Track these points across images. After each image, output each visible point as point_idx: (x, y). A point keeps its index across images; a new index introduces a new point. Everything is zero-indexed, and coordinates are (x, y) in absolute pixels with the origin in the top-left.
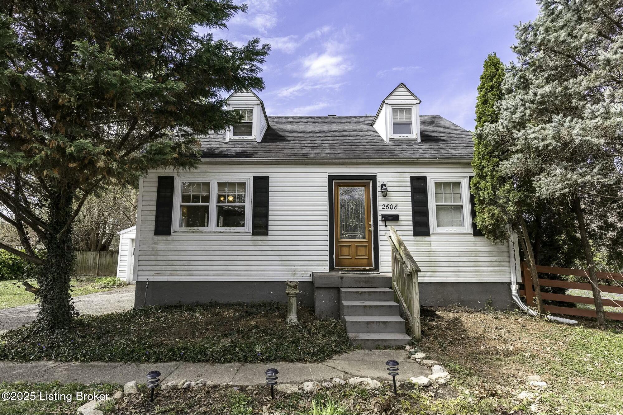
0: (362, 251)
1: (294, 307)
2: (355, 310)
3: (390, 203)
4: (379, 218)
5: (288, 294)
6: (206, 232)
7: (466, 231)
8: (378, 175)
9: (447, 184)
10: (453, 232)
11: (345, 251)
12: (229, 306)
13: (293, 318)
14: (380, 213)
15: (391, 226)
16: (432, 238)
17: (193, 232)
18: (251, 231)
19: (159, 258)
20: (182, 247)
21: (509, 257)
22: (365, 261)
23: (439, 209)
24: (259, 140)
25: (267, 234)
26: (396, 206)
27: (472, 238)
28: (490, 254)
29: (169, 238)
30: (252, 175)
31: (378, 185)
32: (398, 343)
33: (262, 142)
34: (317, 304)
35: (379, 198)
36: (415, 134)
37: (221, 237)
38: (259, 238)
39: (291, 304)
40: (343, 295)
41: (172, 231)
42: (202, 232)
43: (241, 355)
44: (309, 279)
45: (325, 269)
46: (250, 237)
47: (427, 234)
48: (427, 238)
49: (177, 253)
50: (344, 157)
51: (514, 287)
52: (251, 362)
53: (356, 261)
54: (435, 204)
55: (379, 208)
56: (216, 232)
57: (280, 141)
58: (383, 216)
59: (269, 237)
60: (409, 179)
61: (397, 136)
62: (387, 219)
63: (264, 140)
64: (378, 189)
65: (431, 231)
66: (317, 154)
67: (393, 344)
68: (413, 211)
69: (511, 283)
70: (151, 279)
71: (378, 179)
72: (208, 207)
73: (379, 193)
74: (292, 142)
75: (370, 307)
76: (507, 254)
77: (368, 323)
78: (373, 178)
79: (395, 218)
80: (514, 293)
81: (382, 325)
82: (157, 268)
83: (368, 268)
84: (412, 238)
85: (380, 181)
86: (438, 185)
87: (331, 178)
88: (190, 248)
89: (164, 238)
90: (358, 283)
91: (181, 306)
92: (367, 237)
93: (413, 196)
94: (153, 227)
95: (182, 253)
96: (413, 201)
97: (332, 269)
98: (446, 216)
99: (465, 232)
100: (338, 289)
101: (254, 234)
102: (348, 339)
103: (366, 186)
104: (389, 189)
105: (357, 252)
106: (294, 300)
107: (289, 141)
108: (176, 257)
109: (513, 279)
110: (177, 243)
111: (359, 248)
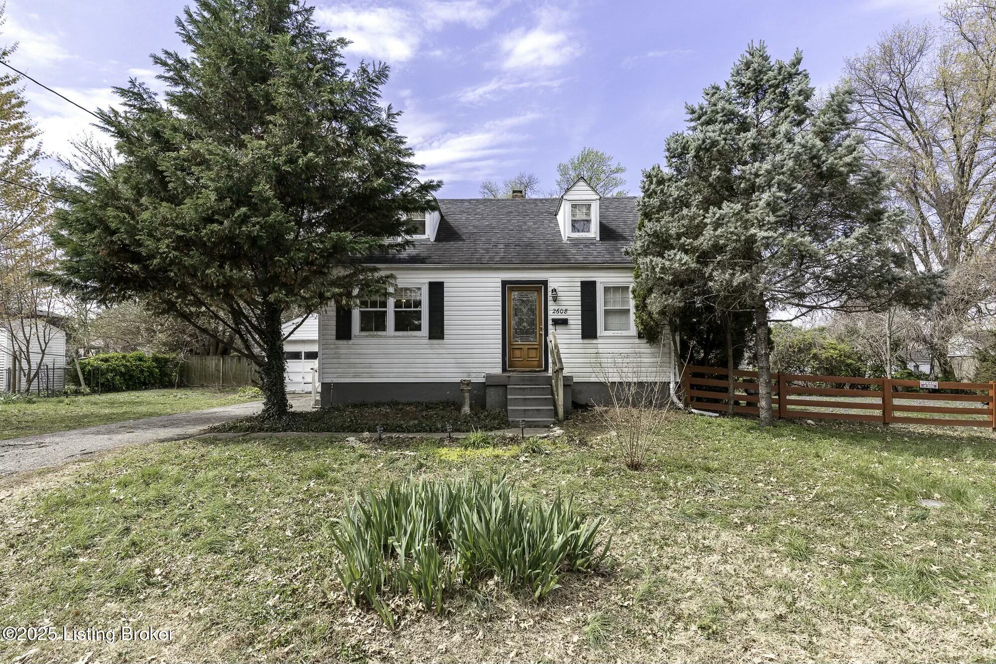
0: (533, 353)
1: (467, 401)
2: (516, 402)
3: (560, 308)
4: (550, 322)
5: (462, 390)
6: (385, 337)
7: (632, 334)
8: (550, 280)
9: (616, 289)
10: (619, 335)
11: (517, 353)
12: (410, 404)
13: (466, 409)
14: (550, 318)
15: (561, 330)
16: (599, 341)
17: (373, 336)
18: (427, 335)
19: (342, 361)
20: (363, 351)
21: (670, 358)
22: (536, 363)
23: (607, 312)
24: (432, 240)
25: (443, 338)
26: (566, 310)
27: (637, 341)
28: (653, 355)
29: (351, 342)
30: (428, 280)
31: (550, 290)
32: (546, 424)
33: (435, 241)
34: (488, 399)
35: (550, 303)
36: (594, 232)
37: (399, 341)
38: (435, 341)
39: (464, 398)
40: (508, 391)
41: (353, 336)
42: (381, 336)
43: (427, 428)
44: (483, 380)
45: (498, 371)
46: (427, 341)
47: (595, 337)
48: (594, 341)
49: (358, 356)
50: (517, 262)
51: (672, 386)
52: (434, 432)
53: (528, 362)
54: (604, 308)
55: (550, 313)
56: (395, 337)
57: (453, 240)
58: (553, 320)
59: (445, 341)
60: (579, 284)
61: (576, 235)
62: (557, 322)
63: (438, 239)
64: (550, 294)
65: (598, 334)
66: (491, 258)
67: (541, 424)
68: (582, 315)
69: (670, 383)
70: (335, 380)
71: (550, 284)
72: (386, 312)
73: (550, 298)
74: (467, 242)
75: (528, 399)
76: (668, 356)
77: (525, 410)
78: (545, 283)
79: (564, 322)
80: (672, 392)
81: (536, 412)
82: (340, 370)
83: (538, 369)
84: (581, 341)
85: (551, 286)
86: (607, 290)
87: (504, 283)
88: (370, 351)
89: (345, 342)
90: (523, 381)
91: (365, 405)
92: (538, 340)
93: (582, 300)
94: (334, 332)
95: (364, 356)
96: (582, 306)
97: (504, 370)
98: (615, 320)
99: (630, 335)
100: (506, 386)
101: (430, 338)
102: (508, 421)
103: (538, 290)
104: (559, 294)
105: (528, 354)
106: (467, 395)
107: (464, 240)
108: (358, 361)
109: (672, 379)
110: (358, 347)
111: (530, 350)
